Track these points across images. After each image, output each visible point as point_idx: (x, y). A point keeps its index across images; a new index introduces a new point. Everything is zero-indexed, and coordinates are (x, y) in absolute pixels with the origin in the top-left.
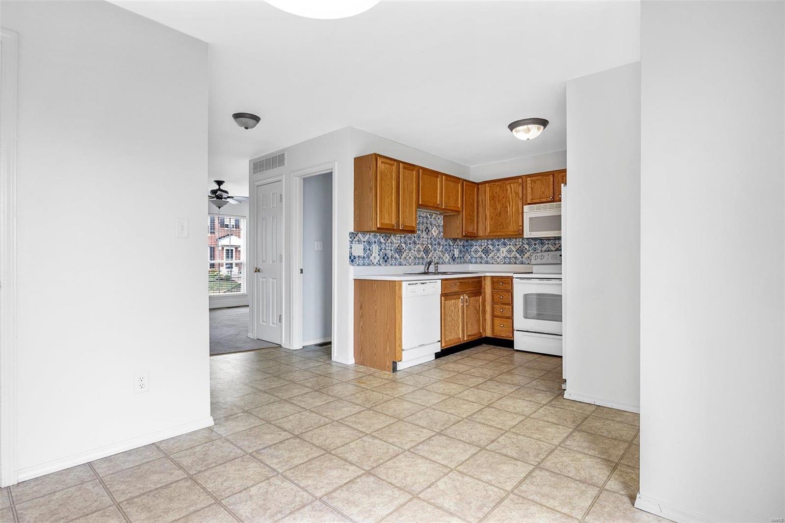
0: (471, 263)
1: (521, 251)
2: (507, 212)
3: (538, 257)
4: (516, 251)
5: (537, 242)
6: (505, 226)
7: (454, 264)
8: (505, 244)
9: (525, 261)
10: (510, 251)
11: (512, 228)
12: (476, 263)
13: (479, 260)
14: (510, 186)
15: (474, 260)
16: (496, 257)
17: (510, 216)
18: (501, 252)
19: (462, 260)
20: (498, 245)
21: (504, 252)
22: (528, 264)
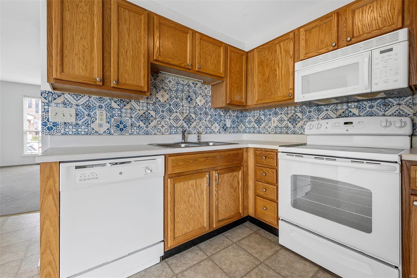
0: (246, 133)
1: (294, 120)
2: (276, 76)
3: (313, 126)
4: (288, 120)
5: (312, 109)
6: (273, 91)
7: (225, 133)
8: (276, 114)
9: (298, 130)
10: (281, 121)
11: (281, 94)
12: (249, 132)
13: (252, 130)
14: (280, 46)
15: (248, 130)
16: (267, 127)
17: (279, 79)
18: (272, 121)
19: (235, 129)
20: (270, 115)
21: (275, 121)
22: (301, 134)
